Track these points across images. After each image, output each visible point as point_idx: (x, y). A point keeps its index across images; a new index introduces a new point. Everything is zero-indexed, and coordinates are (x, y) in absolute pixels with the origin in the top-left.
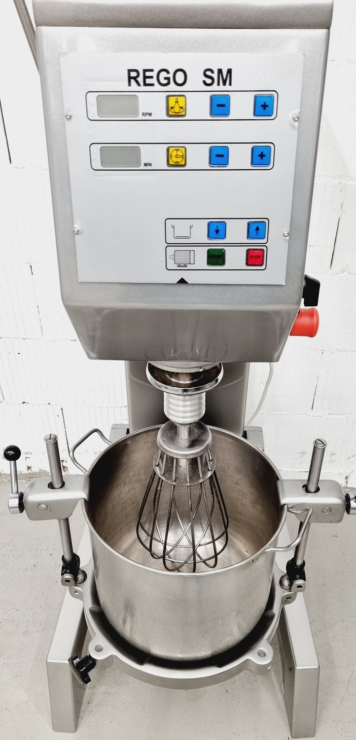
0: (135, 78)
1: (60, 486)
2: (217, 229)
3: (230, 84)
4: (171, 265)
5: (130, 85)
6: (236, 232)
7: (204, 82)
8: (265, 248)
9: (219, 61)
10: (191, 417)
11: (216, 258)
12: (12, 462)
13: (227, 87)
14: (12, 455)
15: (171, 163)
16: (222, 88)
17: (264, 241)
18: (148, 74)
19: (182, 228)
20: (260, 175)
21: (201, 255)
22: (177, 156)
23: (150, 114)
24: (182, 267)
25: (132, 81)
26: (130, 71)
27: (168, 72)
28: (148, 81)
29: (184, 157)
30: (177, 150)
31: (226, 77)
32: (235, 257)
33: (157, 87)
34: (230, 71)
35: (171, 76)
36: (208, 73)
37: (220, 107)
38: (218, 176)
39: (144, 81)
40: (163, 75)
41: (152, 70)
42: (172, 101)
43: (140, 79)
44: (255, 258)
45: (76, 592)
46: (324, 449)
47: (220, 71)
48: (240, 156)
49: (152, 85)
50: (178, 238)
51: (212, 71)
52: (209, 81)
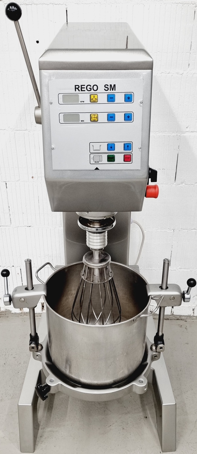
0: (78, 88)
1: (31, 289)
2: (111, 147)
3: (115, 90)
4: (92, 162)
5: (75, 91)
6: (119, 148)
7: (105, 89)
8: (131, 154)
9: (110, 82)
10: (100, 245)
12: (5, 278)
13: (114, 91)
14: (5, 274)
15: (92, 120)
16: (112, 91)
17: (131, 151)
18: (83, 87)
19: (97, 147)
20: (128, 124)
21: (105, 157)
22: (94, 118)
23: (84, 102)
24: (97, 163)
25: (77, 89)
26: (75, 86)
27: (91, 86)
28: (83, 89)
29: (97, 118)
30: (94, 115)
32: (119, 158)
33: (86, 91)
34: (115, 85)
35: (92, 87)
36: (106, 86)
37: (111, 99)
38: (111, 125)
40: (89, 87)
41: (84, 85)
42: (92, 96)
43: (80, 89)
44: (128, 159)
45: (37, 356)
46: (169, 263)
47: (111, 85)
48: (119, 117)
49: (85, 91)
50: (95, 150)
51: (108, 86)
52: (107, 89)
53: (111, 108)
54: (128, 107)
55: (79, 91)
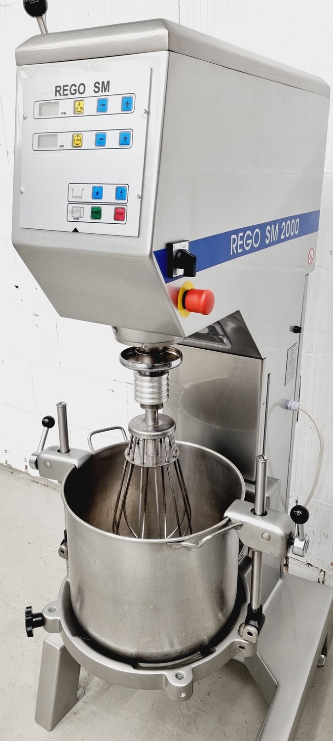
0: (59, 91)
2: (97, 192)
3: (108, 91)
4: (70, 218)
5: (56, 96)
6: (109, 195)
7: (94, 90)
8: (125, 207)
9: (103, 77)
11: (96, 214)
12: (46, 428)
13: (107, 93)
15: (74, 145)
16: (104, 93)
17: (125, 201)
18: (65, 88)
19: (77, 190)
20: (124, 152)
21: (88, 210)
22: (77, 140)
23: (65, 113)
24: (76, 219)
25: (57, 93)
26: (57, 87)
27: (75, 86)
28: (66, 92)
29: (81, 140)
31: (106, 86)
32: (108, 213)
33: (70, 96)
34: (108, 82)
35: (77, 88)
36: (97, 85)
37: (102, 106)
38: (100, 153)
39: (63, 93)
40: (73, 88)
41: (67, 86)
42: (77, 103)
43: (61, 92)
44: (120, 215)
47: (103, 83)
48: (113, 139)
49: (67, 95)
50: (75, 197)
51: (99, 84)
52: (97, 90)
53: (102, 123)
54: (125, 121)
55: (61, 95)
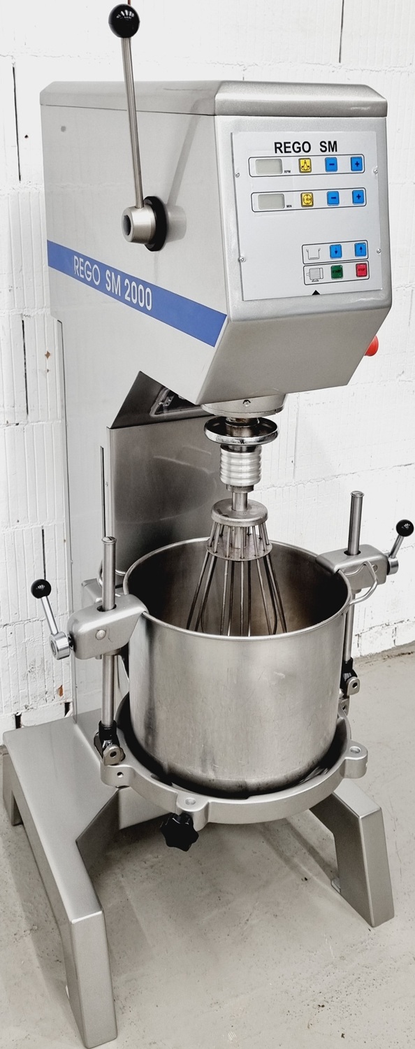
0: (279, 148)
1: (110, 607)
2: (336, 251)
3: (336, 151)
4: (308, 281)
5: (276, 152)
6: (348, 252)
7: (321, 150)
8: (367, 262)
9: (329, 137)
11: (337, 272)
12: (43, 598)
13: (334, 153)
15: (304, 204)
16: (331, 153)
17: (367, 257)
18: (287, 145)
19: (313, 252)
20: (359, 210)
21: (327, 270)
22: (307, 199)
23: (289, 172)
24: (315, 281)
25: (278, 150)
26: (276, 143)
27: (299, 144)
28: (287, 150)
29: (312, 199)
30: (307, 195)
31: (333, 146)
32: (349, 271)
33: (293, 153)
34: (335, 143)
35: (301, 146)
36: (323, 144)
37: (331, 165)
38: (333, 211)
39: (285, 150)
40: (296, 145)
41: (290, 143)
42: (302, 162)
43: (283, 149)
44: (362, 271)
45: (119, 774)
46: (362, 498)
47: (330, 143)
48: (346, 198)
49: (290, 152)
50: (311, 259)
51: (325, 143)
52: (324, 149)
53: (333, 182)
54: (357, 181)
55: (282, 152)
